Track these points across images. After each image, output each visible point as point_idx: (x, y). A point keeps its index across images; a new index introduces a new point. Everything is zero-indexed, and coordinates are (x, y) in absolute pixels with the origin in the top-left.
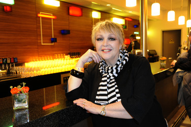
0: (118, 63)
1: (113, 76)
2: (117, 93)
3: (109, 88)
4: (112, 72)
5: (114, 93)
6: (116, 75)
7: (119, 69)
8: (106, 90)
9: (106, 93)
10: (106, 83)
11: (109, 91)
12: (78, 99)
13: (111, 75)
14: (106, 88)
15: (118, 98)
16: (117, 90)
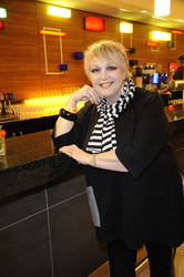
0: (121, 100)
14: (100, 132)
15: (114, 145)
16: (114, 136)
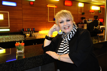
0: (71, 33)
1: (68, 40)
2: (68, 49)
3: (64, 46)
4: (67, 38)
5: (66, 49)
6: (70, 40)
7: (71, 36)
8: (63, 47)
9: (62, 49)
10: (63, 44)
11: (64, 48)
12: (48, 51)
13: (66, 39)
14: (63, 46)
15: (68, 52)
